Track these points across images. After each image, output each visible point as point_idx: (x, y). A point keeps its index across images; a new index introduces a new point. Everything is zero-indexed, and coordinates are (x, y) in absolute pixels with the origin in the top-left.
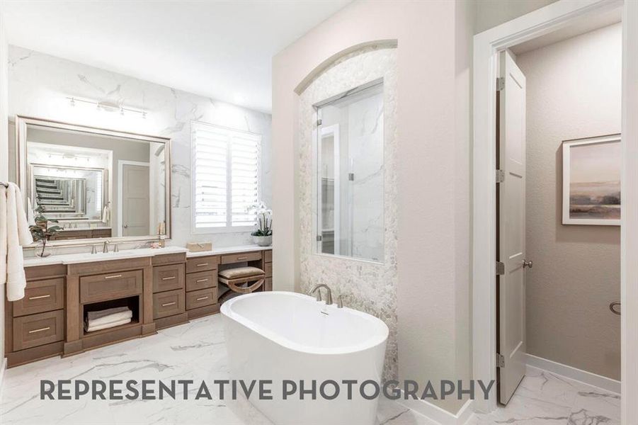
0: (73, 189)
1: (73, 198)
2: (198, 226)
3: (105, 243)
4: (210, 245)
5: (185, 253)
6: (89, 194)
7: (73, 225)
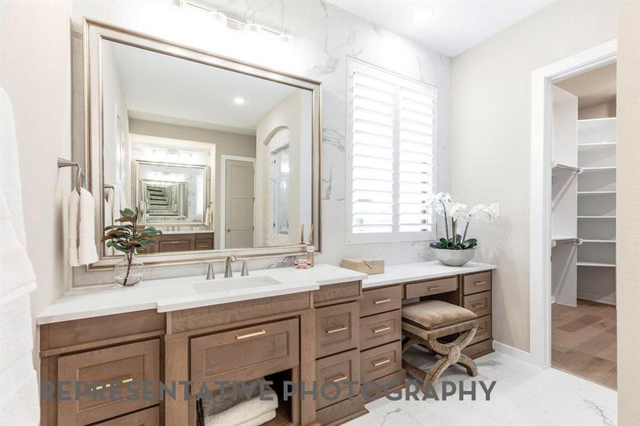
0: (176, 196)
1: (176, 203)
2: (356, 230)
3: (229, 258)
4: (382, 263)
5: (360, 282)
6: (190, 198)
7: (176, 228)
